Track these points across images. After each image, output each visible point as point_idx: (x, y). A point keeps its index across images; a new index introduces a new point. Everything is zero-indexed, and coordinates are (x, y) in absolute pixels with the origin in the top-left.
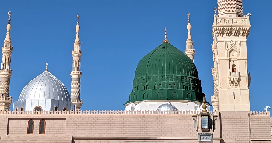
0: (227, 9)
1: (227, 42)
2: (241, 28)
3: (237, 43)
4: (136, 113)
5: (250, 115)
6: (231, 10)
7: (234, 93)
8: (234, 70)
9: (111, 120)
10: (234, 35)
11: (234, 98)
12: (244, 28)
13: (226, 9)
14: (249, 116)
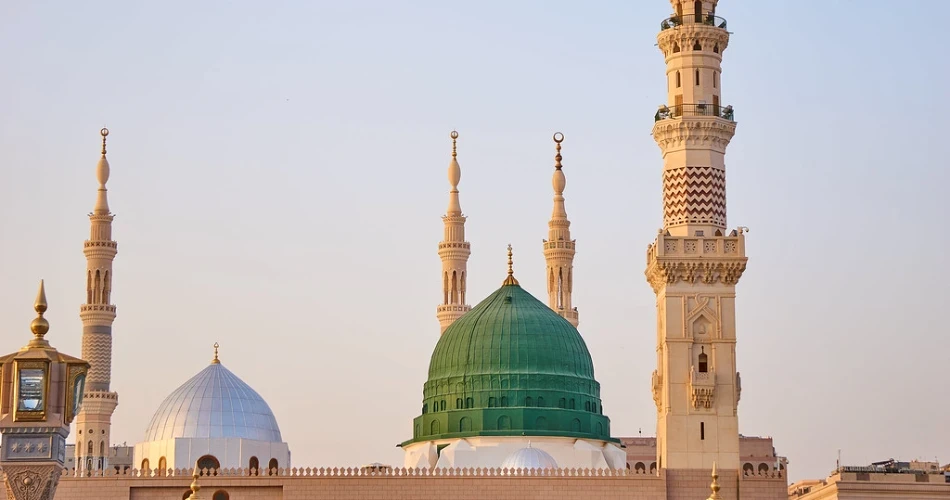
0: (689, 215)
1: (689, 298)
2: (725, 264)
3: (714, 302)
4: (441, 474)
5: (741, 478)
6: (699, 217)
7: (702, 424)
8: (703, 368)
9: (399, 492)
10: (707, 280)
11: (703, 438)
12: (730, 263)
13: (686, 214)
14: (738, 481)
